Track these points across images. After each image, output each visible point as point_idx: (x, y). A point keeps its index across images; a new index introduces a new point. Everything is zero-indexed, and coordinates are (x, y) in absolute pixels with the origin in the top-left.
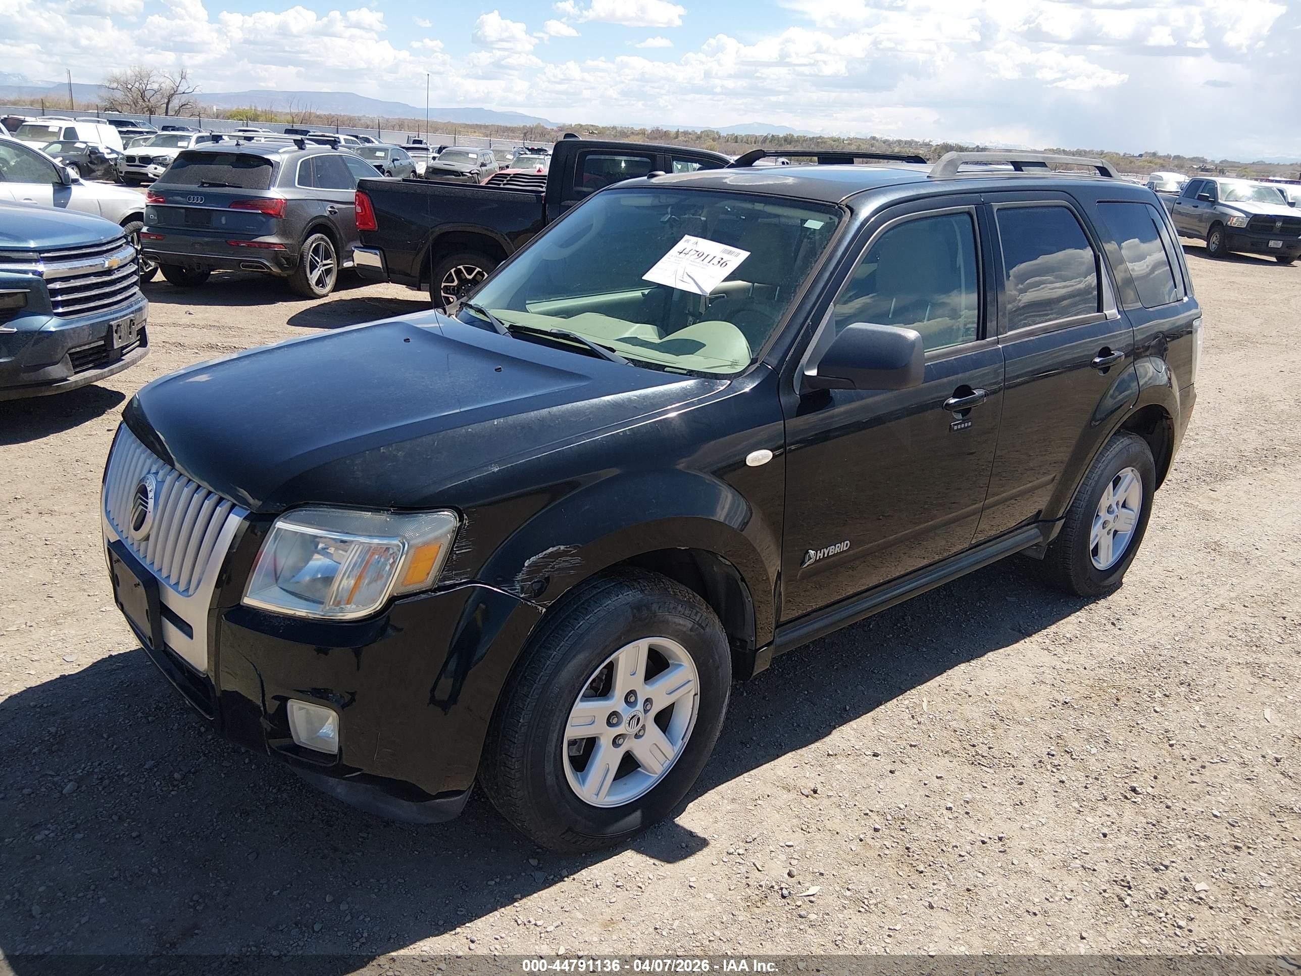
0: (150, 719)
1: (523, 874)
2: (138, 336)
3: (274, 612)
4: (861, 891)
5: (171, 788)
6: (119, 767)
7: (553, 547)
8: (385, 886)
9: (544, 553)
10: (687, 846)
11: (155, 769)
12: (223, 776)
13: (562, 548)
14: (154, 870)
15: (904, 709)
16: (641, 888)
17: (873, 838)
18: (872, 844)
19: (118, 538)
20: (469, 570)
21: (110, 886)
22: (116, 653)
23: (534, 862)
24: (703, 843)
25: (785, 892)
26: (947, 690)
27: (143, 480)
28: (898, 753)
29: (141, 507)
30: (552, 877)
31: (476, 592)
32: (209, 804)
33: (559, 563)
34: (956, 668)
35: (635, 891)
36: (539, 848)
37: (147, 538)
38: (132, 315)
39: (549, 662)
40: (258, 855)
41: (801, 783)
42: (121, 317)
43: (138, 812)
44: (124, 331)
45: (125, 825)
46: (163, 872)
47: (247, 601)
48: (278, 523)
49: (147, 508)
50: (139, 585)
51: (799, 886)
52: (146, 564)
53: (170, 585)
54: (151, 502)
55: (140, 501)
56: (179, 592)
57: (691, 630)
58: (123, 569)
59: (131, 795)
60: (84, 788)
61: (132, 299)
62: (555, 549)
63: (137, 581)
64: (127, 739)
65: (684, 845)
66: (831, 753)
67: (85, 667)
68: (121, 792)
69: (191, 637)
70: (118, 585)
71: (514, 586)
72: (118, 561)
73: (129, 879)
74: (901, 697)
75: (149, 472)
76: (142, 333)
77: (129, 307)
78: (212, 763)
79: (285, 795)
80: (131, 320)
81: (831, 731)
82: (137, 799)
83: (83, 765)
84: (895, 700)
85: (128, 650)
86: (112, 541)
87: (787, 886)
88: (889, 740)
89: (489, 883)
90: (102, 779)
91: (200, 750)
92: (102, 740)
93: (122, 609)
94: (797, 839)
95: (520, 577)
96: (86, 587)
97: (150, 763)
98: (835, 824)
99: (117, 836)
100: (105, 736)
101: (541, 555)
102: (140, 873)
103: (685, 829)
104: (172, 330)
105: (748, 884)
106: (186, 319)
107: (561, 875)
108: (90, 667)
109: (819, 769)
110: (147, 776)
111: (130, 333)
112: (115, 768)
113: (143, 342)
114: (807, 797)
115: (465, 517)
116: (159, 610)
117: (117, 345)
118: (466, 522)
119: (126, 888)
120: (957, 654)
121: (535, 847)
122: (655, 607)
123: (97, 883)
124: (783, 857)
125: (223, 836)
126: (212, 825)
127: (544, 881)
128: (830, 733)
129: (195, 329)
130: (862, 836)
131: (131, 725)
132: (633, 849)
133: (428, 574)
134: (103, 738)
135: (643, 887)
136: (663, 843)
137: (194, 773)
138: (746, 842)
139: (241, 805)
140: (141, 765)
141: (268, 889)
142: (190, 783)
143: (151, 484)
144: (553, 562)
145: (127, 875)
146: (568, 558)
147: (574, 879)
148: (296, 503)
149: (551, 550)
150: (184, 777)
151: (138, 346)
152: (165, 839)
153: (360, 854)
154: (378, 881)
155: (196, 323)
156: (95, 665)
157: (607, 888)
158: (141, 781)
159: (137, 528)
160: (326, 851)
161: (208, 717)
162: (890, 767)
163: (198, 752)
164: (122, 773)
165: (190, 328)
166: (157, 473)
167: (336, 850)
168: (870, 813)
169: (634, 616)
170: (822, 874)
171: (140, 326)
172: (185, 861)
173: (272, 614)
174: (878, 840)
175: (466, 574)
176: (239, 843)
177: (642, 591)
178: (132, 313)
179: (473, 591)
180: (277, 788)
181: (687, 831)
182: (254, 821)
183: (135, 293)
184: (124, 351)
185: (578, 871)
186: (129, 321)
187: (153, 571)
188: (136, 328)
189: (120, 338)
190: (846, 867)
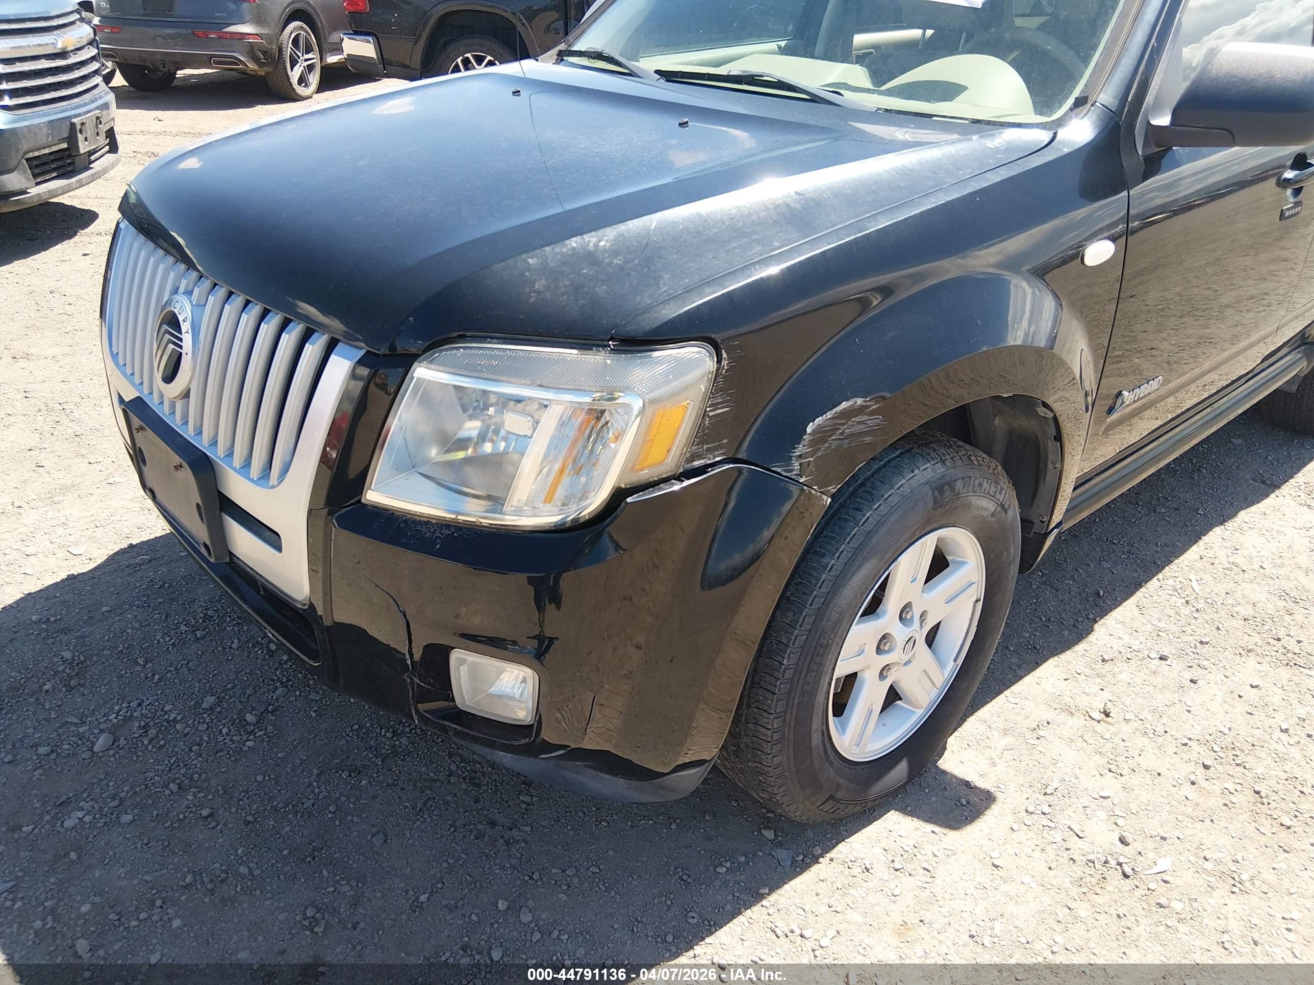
0: (199, 634)
1: (761, 854)
2: (107, 138)
3: (421, 515)
4: (1223, 860)
5: (245, 738)
6: (168, 708)
7: (847, 400)
8: (576, 881)
9: (835, 410)
10: (968, 803)
11: (219, 709)
12: (314, 715)
13: (859, 401)
14: (243, 870)
15: (1171, 593)
16: (928, 870)
17: (1207, 780)
18: (1209, 788)
19: (137, 394)
20: (725, 441)
21: (183, 898)
22: (138, 541)
23: (769, 834)
24: (988, 798)
25: (1128, 870)
26: (1213, 564)
27: (169, 303)
28: (1191, 654)
29: (171, 346)
30: (801, 857)
31: (743, 478)
32: (302, 760)
33: (852, 426)
34: (1211, 533)
35: (922, 876)
36: (769, 811)
37: (186, 395)
38: (97, 111)
39: (824, 576)
40: (386, 835)
41: (1083, 701)
42: (85, 113)
43: (203, 776)
44: (89, 131)
45: (190, 798)
46: (256, 873)
47: (373, 496)
48: (418, 369)
49: (181, 347)
50: (181, 466)
51: (1141, 859)
52: (188, 433)
53: (234, 469)
54: (187, 340)
55: (168, 336)
56: (251, 480)
57: (993, 515)
58: (150, 442)
59: (191, 750)
60: (122, 742)
61: (95, 92)
62: (850, 403)
63: (177, 460)
64: (171, 665)
65: (964, 801)
66: (1106, 658)
67: (99, 561)
68: (175, 746)
69: (279, 548)
70: (144, 462)
71: (791, 465)
72: (141, 428)
73: (209, 886)
74: (1160, 576)
75: (175, 291)
76: (111, 133)
77: (92, 101)
78: (296, 696)
79: (404, 741)
80: (98, 118)
81: (1092, 627)
82: (200, 755)
83: (117, 708)
84: (1154, 580)
85: (152, 537)
86: (127, 400)
87: (1127, 861)
88: (1171, 637)
89: (718, 870)
90: (146, 728)
91: (276, 678)
92: (138, 668)
93: (154, 498)
94: (1110, 785)
95: (800, 449)
96: (84, 451)
97: (209, 701)
98: (1150, 761)
99: (181, 817)
100: (141, 661)
101: (829, 415)
102: (224, 875)
103: (956, 777)
104: (141, 138)
105: (1072, 859)
106: (156, 127)
107: (813, 855)
108: (107, 561)
109: (1099, 680)
110: (207, 720)
111: (98, 134)
112: (162, 710)
113: (113, 147)
114: (1099, 722)
115: (725, 355)
116: (218, 505)
117: (83, 148)
118: (725, 363)
119: (206, 900)
120: (1205, 516)
121: (764, 811)
122: (959, 485)
123: (164, 895)
124: (1103, 815)
125: (332, 809)
126: (313, 792)
127: (792, 863)
128: (1090, 631)
129: (168, 137)
130: (1193, 778)
131: (173, 644)
132: (897, 810)
133: (668, 451)
134: (138, 664)
135: (930, 868)
136: (934, 799)
137: (272, 712)
138: (1045, 794)
139: (347, 757)
140: (198, 704)
141: (411, 893)
142: (270, 728)
143: (182, 309)
144: (843, 424)
145: (205, 879)
146: (865, 418)
147: (831, 860)
148: (444, 336)
149: (844, 405)
150: (260, 718)
151: (108, 152)
152: (250, 818)
153: (528, 829)
154: (564, 871)
155: (168, 130)
156: (113, 559)
157: (881, 871)
158: (200, 728)
159: (169, 377)
160: (480, 827)
161: (312, 663)
162: (1188, 675)
163: (273, 680)
164: (173, 716)
165: (162, 136)
166: (189, 293)
167: (493, 824)
168: (1190, 743)
169: (935, 501)
170: (1163, 838)
171: (108, 127)
172: (285, 852)
173: (418, 519)
174: (1214, 781)
175: (722, 448)
176: (355, 819)
177: (943, 462)
178: (97, 108)
179: (738, 477)
180: (391, 730)
181: (961, 780)
182: (370, 782)
183: (97, 85)
184: (93, 158)
185: (834, 847)
186: (95, 119)
187: (203, 444)
188: (104, 128)
189: (86, 139)
190: (1189, 825)
